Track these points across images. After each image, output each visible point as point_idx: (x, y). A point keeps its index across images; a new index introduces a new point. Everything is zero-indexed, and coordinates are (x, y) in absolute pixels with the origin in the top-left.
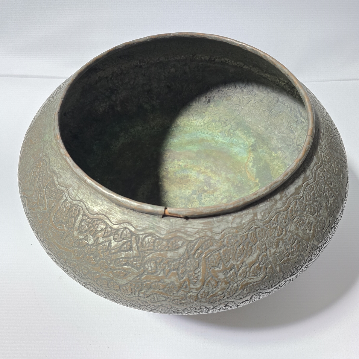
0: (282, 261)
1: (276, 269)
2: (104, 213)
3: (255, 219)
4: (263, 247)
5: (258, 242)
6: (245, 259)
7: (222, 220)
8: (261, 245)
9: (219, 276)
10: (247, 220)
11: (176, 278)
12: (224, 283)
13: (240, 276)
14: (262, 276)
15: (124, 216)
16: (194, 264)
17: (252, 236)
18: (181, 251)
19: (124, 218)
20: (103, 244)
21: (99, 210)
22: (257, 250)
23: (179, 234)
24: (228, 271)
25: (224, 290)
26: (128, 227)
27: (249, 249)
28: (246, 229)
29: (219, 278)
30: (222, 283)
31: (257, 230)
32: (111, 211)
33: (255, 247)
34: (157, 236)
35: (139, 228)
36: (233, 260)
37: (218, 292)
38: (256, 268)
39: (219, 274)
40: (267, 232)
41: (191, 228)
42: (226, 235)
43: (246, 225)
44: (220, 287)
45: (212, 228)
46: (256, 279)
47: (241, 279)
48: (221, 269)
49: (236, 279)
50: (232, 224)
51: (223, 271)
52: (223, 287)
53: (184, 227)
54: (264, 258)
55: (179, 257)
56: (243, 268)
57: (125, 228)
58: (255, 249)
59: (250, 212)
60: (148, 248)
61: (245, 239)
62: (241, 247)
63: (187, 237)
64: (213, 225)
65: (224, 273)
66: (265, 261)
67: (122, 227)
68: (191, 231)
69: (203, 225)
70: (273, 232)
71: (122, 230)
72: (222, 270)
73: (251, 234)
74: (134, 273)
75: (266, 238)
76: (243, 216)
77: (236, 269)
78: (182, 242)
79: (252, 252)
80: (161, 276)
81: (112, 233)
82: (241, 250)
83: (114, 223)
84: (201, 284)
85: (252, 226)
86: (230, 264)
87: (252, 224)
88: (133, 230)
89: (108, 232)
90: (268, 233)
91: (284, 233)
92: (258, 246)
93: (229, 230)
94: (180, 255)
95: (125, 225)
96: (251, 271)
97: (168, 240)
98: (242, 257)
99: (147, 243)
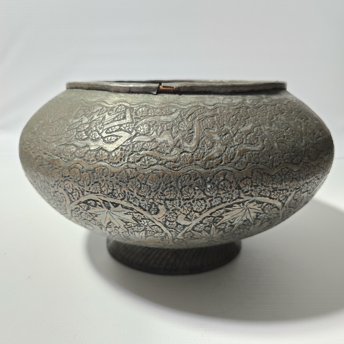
0: (278, 139)
1: (274, 145)
2: (102, 100)
3: (244, 103)
4: (256, 122)
5: (251, 118)
6: (240, 127)
7: (213, 98)
8: (254, 120)
9: (214, 137)
10: (237, 101)
11: (169, 137)
12: (219, 145)
13: (236, 141)
14: (260, 146)
15: (120, 98)
16: (188, 126)
17: (243, 112)
18: (175, 115)
20: (97, 120)
21: (98, 99)
22: (251, 123)
23: (172, 104)
24: (223, 134)
25: (221, 152)
26: (123, 104)
27: (242, 120)
28: (237, 106)
29: (214, 138)
30: (218, 144)
31: (248, 110)
33: (248, 120)
34: (152, 107)
35: (134, 104)
36: (227, 125)
37: (214, 153)
38: (252, 137)
39: (214, 135)
40: (258, 113)
41: (184, 100)
42: (218, 107)
43: (237, 104)
44: (216, 148)
45: (204, 101)
46: (254, 147)
47: (237, 144)
48: (215, 131)
49: (232, 143)
50: (223, 101)
51: (218, 134)
52: (219, 148)
53: (177, 100)
54: (259, 131)
55: (172, 119)
56: (239, 134)
57: (121, 105)
58: (249, 122)
59: (239, 97)
60: (141, 115)
61: (238, 113)
62: (234, 118)
63: (180, 106)
64: (205, 99)
65: (219, 135)
66: (261, 134)
67: (117, 105)
68: (184, 102)
69: (195, 99)
70: (263, 114)
72: (217, 132)
73: (243, 110)
74: (125, 137)
75: (257, 117)
76: (233, 98)
77: (232, 134)
78: (175, 109)
79: (246, 123)
80: (154, 136)
81: (108, 110)
82: (234, 120)
83: (110, 104)
84: (196, 143)
85: (243, 106)
86: (224, 129)
87: (242, 105)
88: (128, 105)
89: (103, 111)
90: (259, 115)
91: (275, 119)
92: (251, 120)
93: (221, 104)
95: (121, 103)
96: (248, 138)
97: (161, 109)
98: (236, 125)
99: (141, 112)
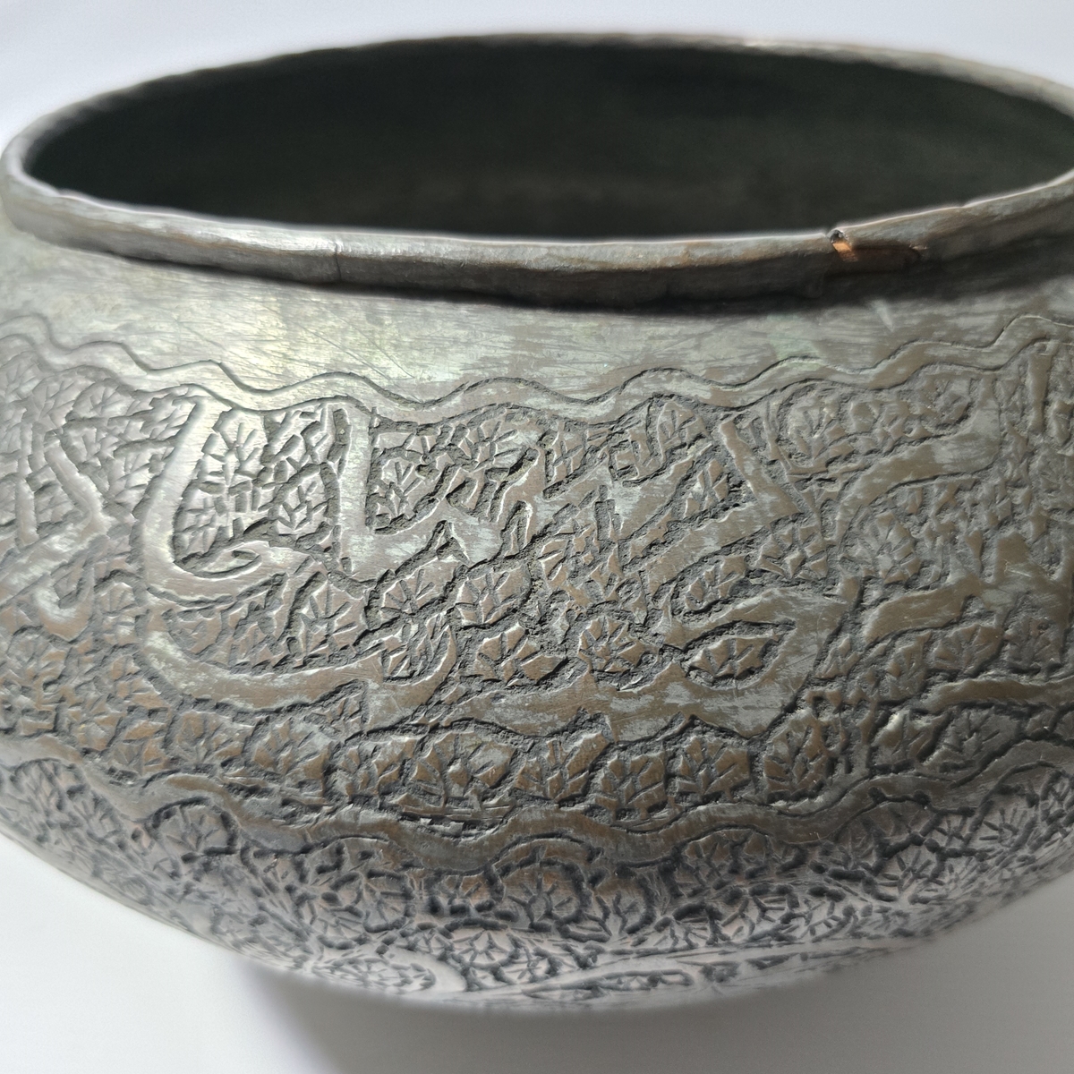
2: (505, 372)
18: (984, 422)
19: (628, 357)
20: (566, 527)
21: (465, 367)
26: (671, 387)
32: (541, 346)
55: (988, 454)
57: (658, 398)
60: (823, 457)
63: (973, 357)
67: (636, 402)
68: (975, 328)
71: (643, 413)
74: (810, 622)
78: (966, 382)
80: (960, 583)
83: (586, 397)
88: (703, 392)
89: (565, 454)
94: (989, 442)
95: (649, 386)
99: (810, 434)
